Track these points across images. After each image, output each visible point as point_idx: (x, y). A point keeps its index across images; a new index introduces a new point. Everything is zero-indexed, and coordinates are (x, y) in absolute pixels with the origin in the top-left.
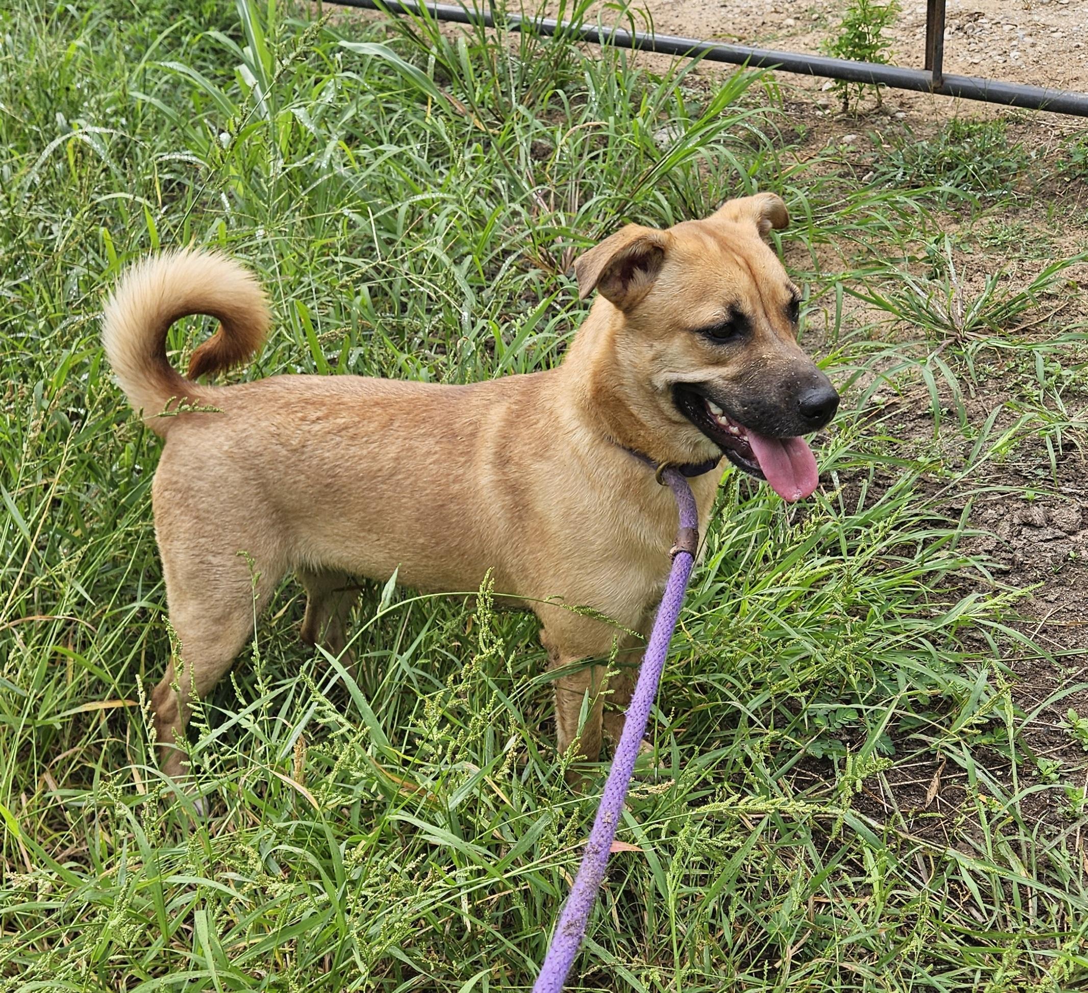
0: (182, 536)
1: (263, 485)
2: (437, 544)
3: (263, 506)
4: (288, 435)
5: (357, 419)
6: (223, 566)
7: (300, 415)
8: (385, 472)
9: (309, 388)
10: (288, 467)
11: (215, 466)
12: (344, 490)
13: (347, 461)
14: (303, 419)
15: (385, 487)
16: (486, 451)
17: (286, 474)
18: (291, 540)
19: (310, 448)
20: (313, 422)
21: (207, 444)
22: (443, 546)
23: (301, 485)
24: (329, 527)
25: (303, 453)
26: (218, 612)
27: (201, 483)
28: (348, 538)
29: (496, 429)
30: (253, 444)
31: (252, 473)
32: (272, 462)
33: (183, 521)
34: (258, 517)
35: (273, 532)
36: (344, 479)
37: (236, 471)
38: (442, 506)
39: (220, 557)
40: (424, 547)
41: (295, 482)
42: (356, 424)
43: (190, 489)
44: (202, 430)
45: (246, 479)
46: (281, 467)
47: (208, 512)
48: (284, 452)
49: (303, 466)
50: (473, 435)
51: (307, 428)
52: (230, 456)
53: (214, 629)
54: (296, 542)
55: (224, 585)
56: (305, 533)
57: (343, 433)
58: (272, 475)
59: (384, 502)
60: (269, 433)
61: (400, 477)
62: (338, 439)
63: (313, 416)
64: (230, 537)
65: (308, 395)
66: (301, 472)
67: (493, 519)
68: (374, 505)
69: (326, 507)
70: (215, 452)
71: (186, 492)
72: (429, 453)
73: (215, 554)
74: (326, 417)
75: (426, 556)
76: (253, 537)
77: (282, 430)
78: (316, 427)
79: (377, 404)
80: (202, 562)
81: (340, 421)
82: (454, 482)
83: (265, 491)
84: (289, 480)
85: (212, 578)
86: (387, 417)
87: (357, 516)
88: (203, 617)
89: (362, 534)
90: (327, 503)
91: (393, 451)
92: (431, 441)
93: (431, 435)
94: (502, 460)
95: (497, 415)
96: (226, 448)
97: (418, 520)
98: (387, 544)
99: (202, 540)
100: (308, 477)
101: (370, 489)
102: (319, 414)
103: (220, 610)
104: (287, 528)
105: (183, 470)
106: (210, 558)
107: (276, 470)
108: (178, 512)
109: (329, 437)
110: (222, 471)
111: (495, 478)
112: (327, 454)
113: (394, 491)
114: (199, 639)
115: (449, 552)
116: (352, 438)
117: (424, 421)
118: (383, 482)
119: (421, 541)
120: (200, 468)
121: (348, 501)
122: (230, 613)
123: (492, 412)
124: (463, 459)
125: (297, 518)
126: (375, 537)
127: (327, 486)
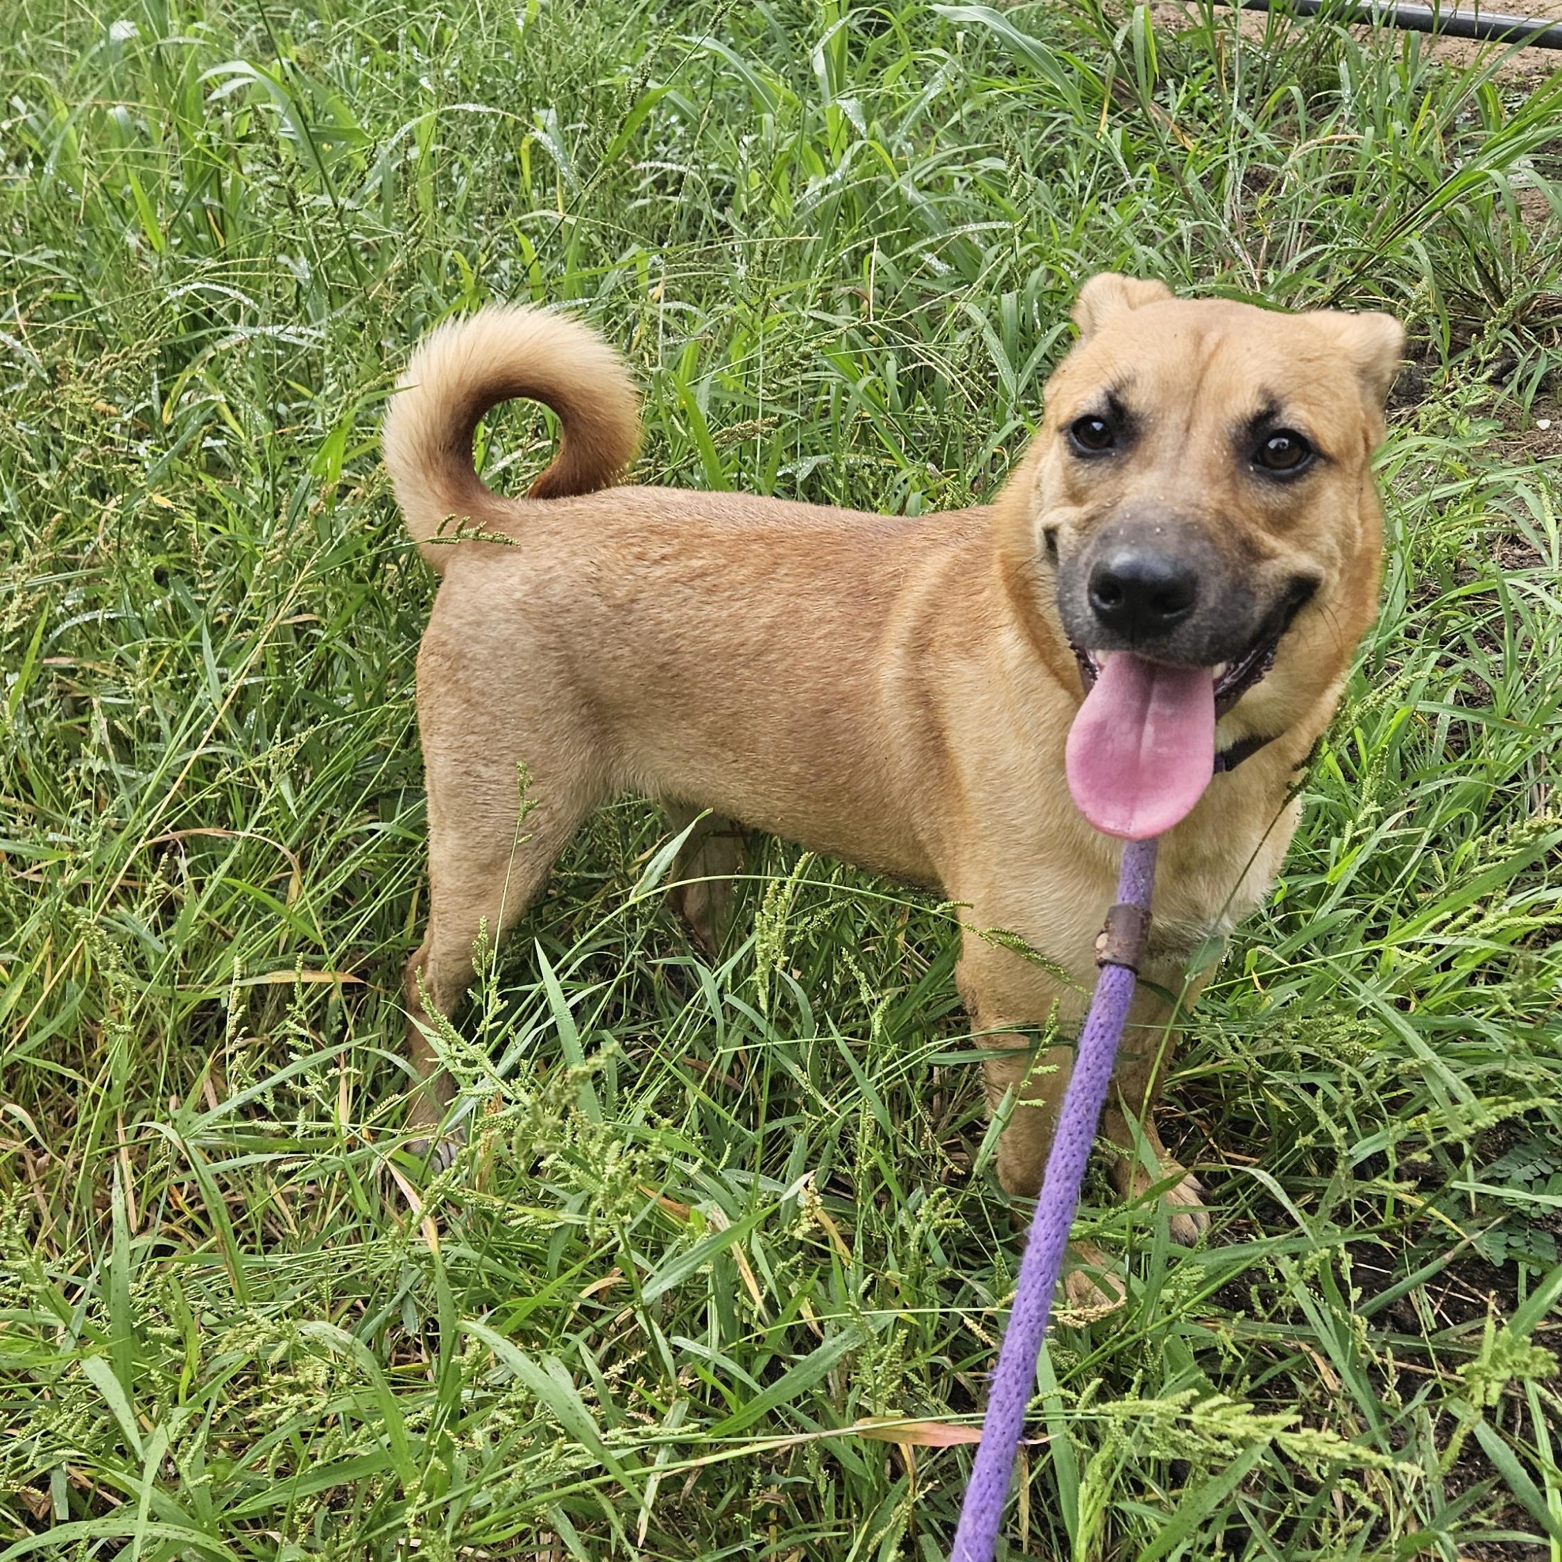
0: (444, 728)
1: (569, 660)
2: (818, 776)
3: (568, 694)
4: (613, 582)
5: (722, 561)
6: (497, 782)
7: (636, 550)
8: (749, 649)
9: (663, 508)
10: (606, 633)
11: (498, 622)
12: (687, 675)
13: (696, 627)
14: (640, 557)
15: (747, 673)
16: (900, 626)
17: (602, 644)
18: (613, 750)
19: (642, 605)
20: (656, 562)
21: (492, 587)
22: (826, 781)
23: (624, 664)
24: (664, 735)
25: (630, 612)
26: (486, 854)
27: (477, 648)
28: (693, 755)
29: (924, 589)
30: (558, 592)
31: (552, 638)
32: (585, 623)
33: (448, 705)
34: (557, 710)
35: (581, 736)
36: (688, 657)
37: (528, 633)
38: (826, 712)
39: (494, 767)
40: (799, 780)
41: (615, 659)
42: (719, 570)
43: (461, 655)
44: (492, 564)
45: (543, 647)
46: (596, 632)
47: (483, 694)
48: (604, 609)
49: (630, 635)
50: (891, 595)
51: (642, 571)
52: (522, 607)
53: (480, 879)
54: (620, 754)
55: (497, 811)
56: (632, 742)
57: (697, 583)
58: (582, 645)
59: (743, 697)
60: (586, 575)
61: (773, 656)
62: (688, 591)
63: (656, 552)
64: (510, 738)
65: (657, 519)
66: (626, 642)
67: (894, 747)
68: (727, 703)
69: (660, 702)
70: (501, 599)
71: (457, 660)
72: (820, 621)
73: (489, 762)
74: (676, 556)
75: (803, 797)
76: (548, 741)
77: (605, 573)
78: (658, 571)
79: (761, 538)
80: (467, 773)
81: (696, 563)
82: (849, 672)
83: (572, 670)
84: (606, 654)
85: (480, 799)
86: (770, 559)
87: (703, 719)
88: (465, 859)
89: (714, 750)
90: (661, 695)
91: (766, 613)
92: (829, 600)
93: (834, 591)
94: (920, 646)
95: (934, 565)
96: (518, 595)
97: (791, 732)
98: (748, 770)
99: (472, 739)
100: (635, 652)
101: (725, 676)
102: (667, 550)
103: (489, 851)
104: (605, 732)
105: (455, 624)
106: (481, 768)
107: (589, 637)
108: (443, 690)
109: (679, 587)
110: (507, 630)
111: (904, 673)
112: (666, 616)
113: (761, 681)
114: (456, 892)
115: (836, 792)
116: (709, 591)
117: (827, 567)
118: (746, 666)
119: (794, 768)
120: (479, 624)
121: (691, 695)
122: (504, 858)
123: (929, 560)
124: (869, 635)
125: (620, 717)
126: (730, 755)
127: (662, 667)
